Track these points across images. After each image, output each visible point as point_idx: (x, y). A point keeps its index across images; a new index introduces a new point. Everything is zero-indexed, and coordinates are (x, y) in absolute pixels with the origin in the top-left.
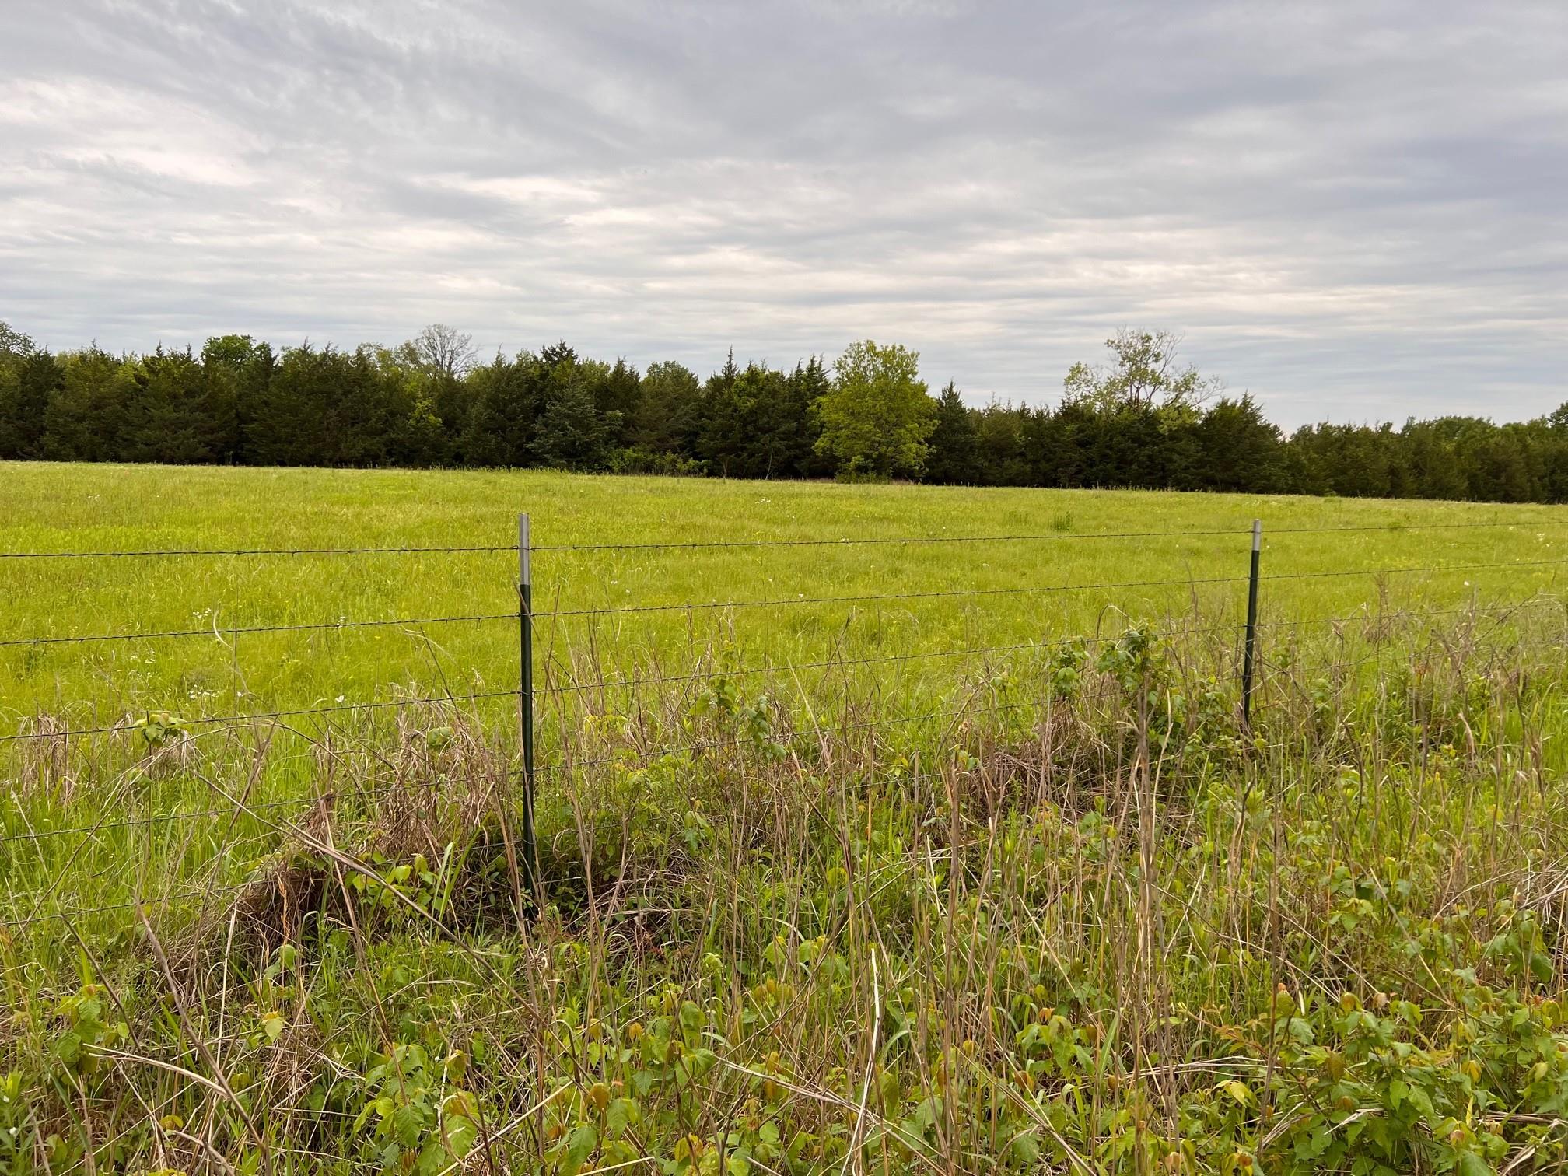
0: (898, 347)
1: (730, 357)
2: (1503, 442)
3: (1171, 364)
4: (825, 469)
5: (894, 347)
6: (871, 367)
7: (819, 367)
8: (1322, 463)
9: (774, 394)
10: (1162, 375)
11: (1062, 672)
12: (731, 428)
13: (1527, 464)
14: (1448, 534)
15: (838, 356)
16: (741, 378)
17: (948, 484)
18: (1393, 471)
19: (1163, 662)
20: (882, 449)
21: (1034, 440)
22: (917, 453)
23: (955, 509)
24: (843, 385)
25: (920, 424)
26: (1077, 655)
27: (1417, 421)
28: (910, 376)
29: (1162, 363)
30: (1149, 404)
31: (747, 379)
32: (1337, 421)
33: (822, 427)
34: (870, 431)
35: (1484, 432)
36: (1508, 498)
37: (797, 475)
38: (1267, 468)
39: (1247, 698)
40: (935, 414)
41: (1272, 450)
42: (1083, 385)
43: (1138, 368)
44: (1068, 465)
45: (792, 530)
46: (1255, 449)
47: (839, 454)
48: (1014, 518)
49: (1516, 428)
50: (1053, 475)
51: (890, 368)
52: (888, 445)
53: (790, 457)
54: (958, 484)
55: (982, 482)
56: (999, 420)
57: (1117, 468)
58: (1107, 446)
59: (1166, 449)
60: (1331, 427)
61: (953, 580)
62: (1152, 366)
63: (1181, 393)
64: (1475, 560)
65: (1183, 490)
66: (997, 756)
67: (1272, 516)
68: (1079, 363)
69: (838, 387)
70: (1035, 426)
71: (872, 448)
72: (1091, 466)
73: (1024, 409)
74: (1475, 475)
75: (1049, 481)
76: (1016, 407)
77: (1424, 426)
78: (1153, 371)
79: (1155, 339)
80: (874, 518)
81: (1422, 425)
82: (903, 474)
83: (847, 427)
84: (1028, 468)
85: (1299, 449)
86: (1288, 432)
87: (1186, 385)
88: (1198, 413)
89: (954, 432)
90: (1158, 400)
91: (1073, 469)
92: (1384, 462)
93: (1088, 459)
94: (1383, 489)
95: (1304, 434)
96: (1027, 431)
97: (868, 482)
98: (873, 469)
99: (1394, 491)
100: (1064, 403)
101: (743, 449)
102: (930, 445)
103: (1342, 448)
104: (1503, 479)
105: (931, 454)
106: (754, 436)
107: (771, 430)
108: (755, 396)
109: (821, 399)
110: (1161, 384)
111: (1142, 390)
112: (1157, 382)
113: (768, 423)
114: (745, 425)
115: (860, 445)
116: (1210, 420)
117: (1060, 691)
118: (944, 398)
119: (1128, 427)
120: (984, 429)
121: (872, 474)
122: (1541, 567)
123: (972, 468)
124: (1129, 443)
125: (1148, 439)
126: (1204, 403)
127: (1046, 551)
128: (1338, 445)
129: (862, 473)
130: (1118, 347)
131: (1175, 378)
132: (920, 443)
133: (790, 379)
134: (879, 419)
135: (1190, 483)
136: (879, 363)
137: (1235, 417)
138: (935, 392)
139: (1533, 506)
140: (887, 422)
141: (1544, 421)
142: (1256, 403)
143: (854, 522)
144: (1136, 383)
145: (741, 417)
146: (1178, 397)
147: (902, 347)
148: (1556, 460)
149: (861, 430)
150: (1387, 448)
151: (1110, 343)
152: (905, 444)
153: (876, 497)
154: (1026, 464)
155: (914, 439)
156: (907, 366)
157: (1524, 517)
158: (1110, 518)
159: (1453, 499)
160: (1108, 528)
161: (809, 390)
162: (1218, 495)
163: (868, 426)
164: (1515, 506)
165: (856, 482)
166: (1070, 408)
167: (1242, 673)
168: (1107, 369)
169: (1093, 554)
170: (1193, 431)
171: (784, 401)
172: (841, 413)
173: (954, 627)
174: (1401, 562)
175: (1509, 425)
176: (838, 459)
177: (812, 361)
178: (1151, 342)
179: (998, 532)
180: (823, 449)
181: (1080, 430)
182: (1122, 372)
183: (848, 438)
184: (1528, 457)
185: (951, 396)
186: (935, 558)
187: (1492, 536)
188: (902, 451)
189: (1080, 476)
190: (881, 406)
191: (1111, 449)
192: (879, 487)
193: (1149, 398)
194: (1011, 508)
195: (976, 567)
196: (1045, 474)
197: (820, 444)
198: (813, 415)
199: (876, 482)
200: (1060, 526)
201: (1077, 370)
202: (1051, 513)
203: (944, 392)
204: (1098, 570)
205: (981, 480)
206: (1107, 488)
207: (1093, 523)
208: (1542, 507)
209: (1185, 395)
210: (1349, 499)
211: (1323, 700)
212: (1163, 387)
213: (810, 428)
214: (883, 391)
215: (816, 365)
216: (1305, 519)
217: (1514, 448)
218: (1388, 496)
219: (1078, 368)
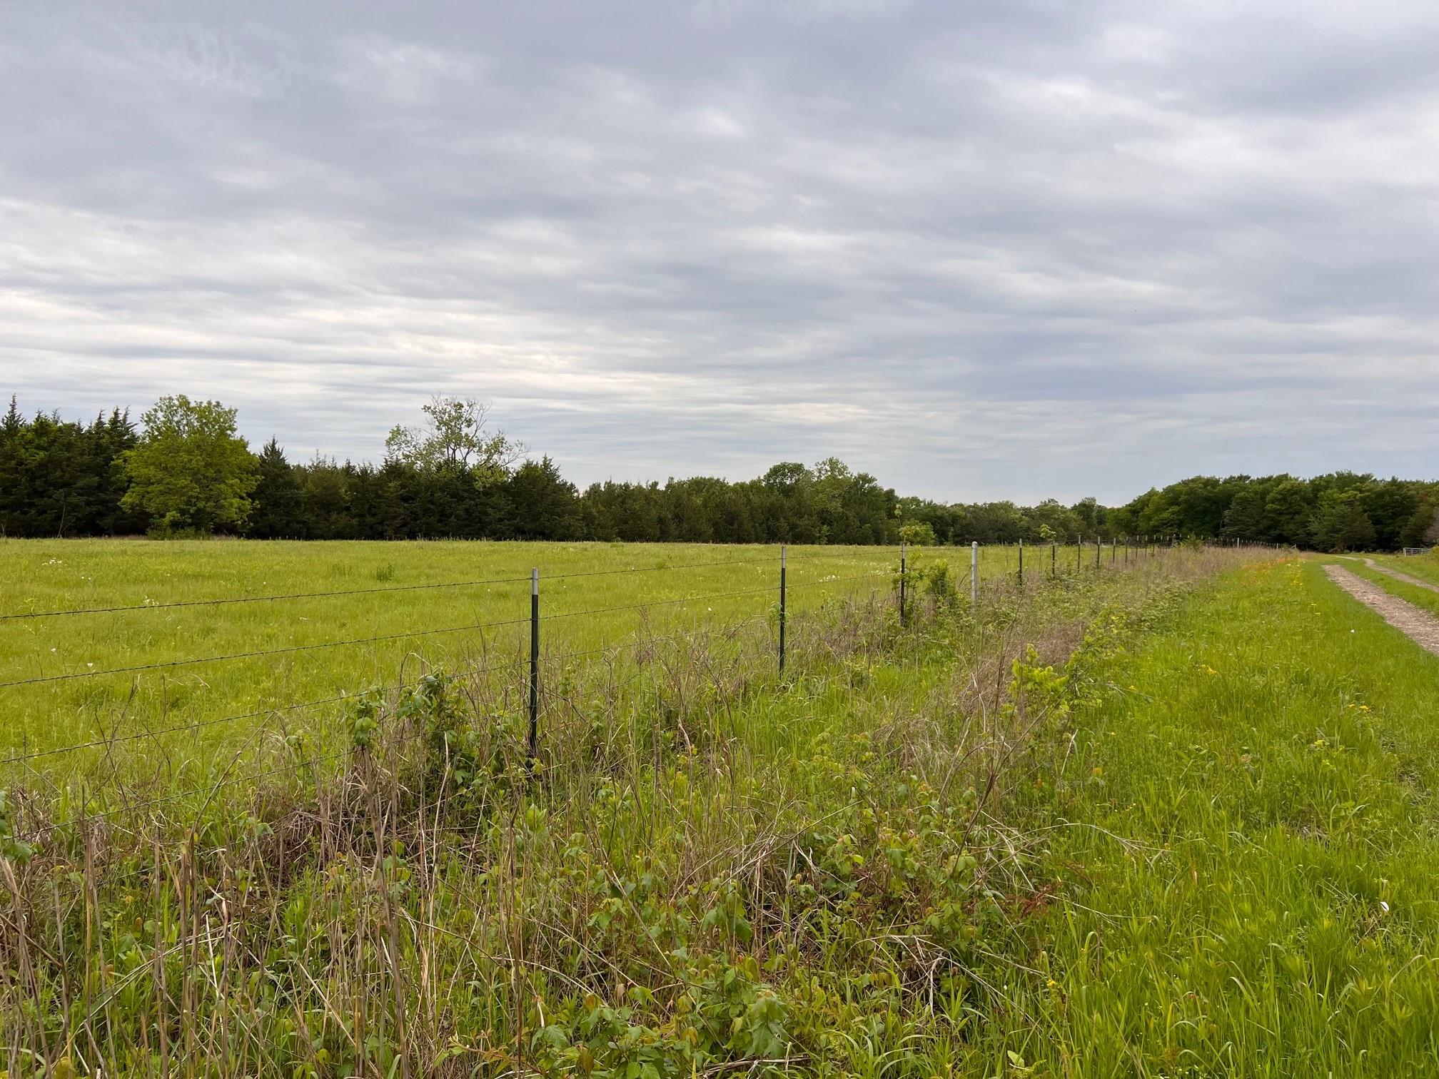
0: (214, 403)
1: (13, 407)
2: (734, 497)
3: (482, 429)
4: (137, 525)
5: (209, 403)
6: (185, 422)
7: (125, 420)
8: (608, 515)
9: (69, 446)
10: (475, 439)
11: (359, 722)
12: (15, 483)
13: (751, 514)
14: (698, 570)
15: (148, 408)
16: (28, 429)
17: (273, 539)
18: (661, 521)
19: (458, 701)
20: (201, 505)
21: (360, 495)
22: (239, 508)
23: (278, 564)
24: (154, 439)
25: (241, 480)
26: (373, 704)
27: (675, 481)
28: (229, 432)
29: (474, 427)
30: (466, 464)
31: (36, 431)
32: (618, 481)
33: (130, 481)
34: (186, 486)
35: (721, 489)
36: (740, 541)
37: (98, 532)
38: (567, 520)
39: (534, 726)
40: (257, 470)
41: (569, 504)
42: (403, 445)
43: (453, 433)
44: (394, 518)
45: (86, 592)
46: (556, 503)
47: (151, 510)
48: (339, 571)
49: (742, 486)
50: (380, 529)
51: (206, 424)
52: (208, 500)
53: (91, 513)
54: (284, 538)
55: (310, 536)
56: (323, 475)
57: (440, 521)
58: (429, 501)
59: (481, 504)
60: (614, 485)
61: (269, 636)
62: (465, 430)
63: (492, 455)
64: (717, 590)
65: (499, 539)
66: (295, 815)
67: (569, 560)
68: (398, 427)
69: (147, 440)
70: (358, 481)
71: (189, 503)
72: (415, 520)
73: (349, 467)
74: (717, 523)
75: (376, 534)
76: (341, 464)
77: (681, 484)
78: (466, 435)
79: (466, 407)
80: (187, 576)
81: (679, 483)
82: (225, 529)
83: (159, 482)
84: (355, 521)
85: (590, 503)
86: (582, 489)
87: (496, 447)
88: (506, 472)
89: (278, 488)
90: (473, 460)
91: (398, 522)
92: (654, 514)
93: (411, 513)
94: (655, 535)
95: (594, 489)
96: (352, 487)
97: (187, 537)
98: (190, 525)
99: (663, 537)
100: (386, 461)
101: (31, 505)
102: (254, 500)
103: (623, 502)
104: (736, 526)
105: (254, 509)
106: (44, 491)
107: (68, 485)
108: (45, 449)
109: (127, 453)
110: (474, 446)
111: (457, 452)
112: (471, 444)
113: (61, 477)
114: (33, 479)
115: (174, 500)
116: (517, 479)
117: (358, 741)
118: (266, 454)
119: (447, 484)
120: (310, 485)
121: (191, 530)
122: (760, 593)
123: (299, 522)
124: (448, 498)
125: (466, 495)
126: (513, 463)
127: (367, 602)
128: (620, 500)
129: (177, 529)
130: (434, 413)
131: (486, 442)
132: (242, 498)
133: (89, 431)
134: (195, 474)
135: (503, 533)
136: (193, 418)
137: (538, 477)
138: (256, 448)
139: (756, 546)
140: (206, 478)
141: (759, 481)
142: (554, 465)
143: (163, 582)
144: (452, 446)
145: (27, 471)
146: (489, 459)
147: (218, 403)
148: (770, 510)
149: (175, 485)
150: (656, 503)
151: (426, 408)
152: (225, 499)
153: (192, 553)
154: (353, 518)
155: (236, 495)
156: (225, 422)
157: (749, 555)
158: (430, 567)
159: (703, 542)
160: (428, 576)
161: (112, 443)
162: (527, 543)
163: (183, 482)
164: (743, 546)
165: (171, 538)
166: (391, 466)
167: (529, 704)
168: (425, 432)
169: (413, 602)
170: (504, 488)
171: (82, 455)
172: (152, 468)
173: (267, 684)
174: (664, 594)
175: (737, 484)
176: (150, 515)
177: (116, 414)
178: (463, 409)
179: (320, 585)
180: (132, 504)
181: (403, 487)
182: (438, 435)
183: (161, 493)
184: (751, 508)
185: (273, 452)
186: (253, 614)
187: (728, 570)
188: (223, 506)
189: (405, 529)
190: (198, 461)
191: (433, 504)
192: (197, 542)
193: (465, 459)
194: (336, 561)
195: (294, 621)
196: (371, 527)
197: (127, 499)
198: (118, 469)
199: (195, 538)
200: (382, 577)
201: (397, 433)
202: (375, 564)
203: (266, 449)
204: (415, 617)
205: (309, 534)
206: (430, 539)
207: (414, 572)
208: (762, 546)
209: (495, 457)
210: (629, 543)
211: (598, 719)
212: (476, 449)
213: (114, 483)
214: (199, 446)
215: (121, 417)
216: (595, 562)
217: (741, 501)
218: (658, 541)
219: (398, 430)
